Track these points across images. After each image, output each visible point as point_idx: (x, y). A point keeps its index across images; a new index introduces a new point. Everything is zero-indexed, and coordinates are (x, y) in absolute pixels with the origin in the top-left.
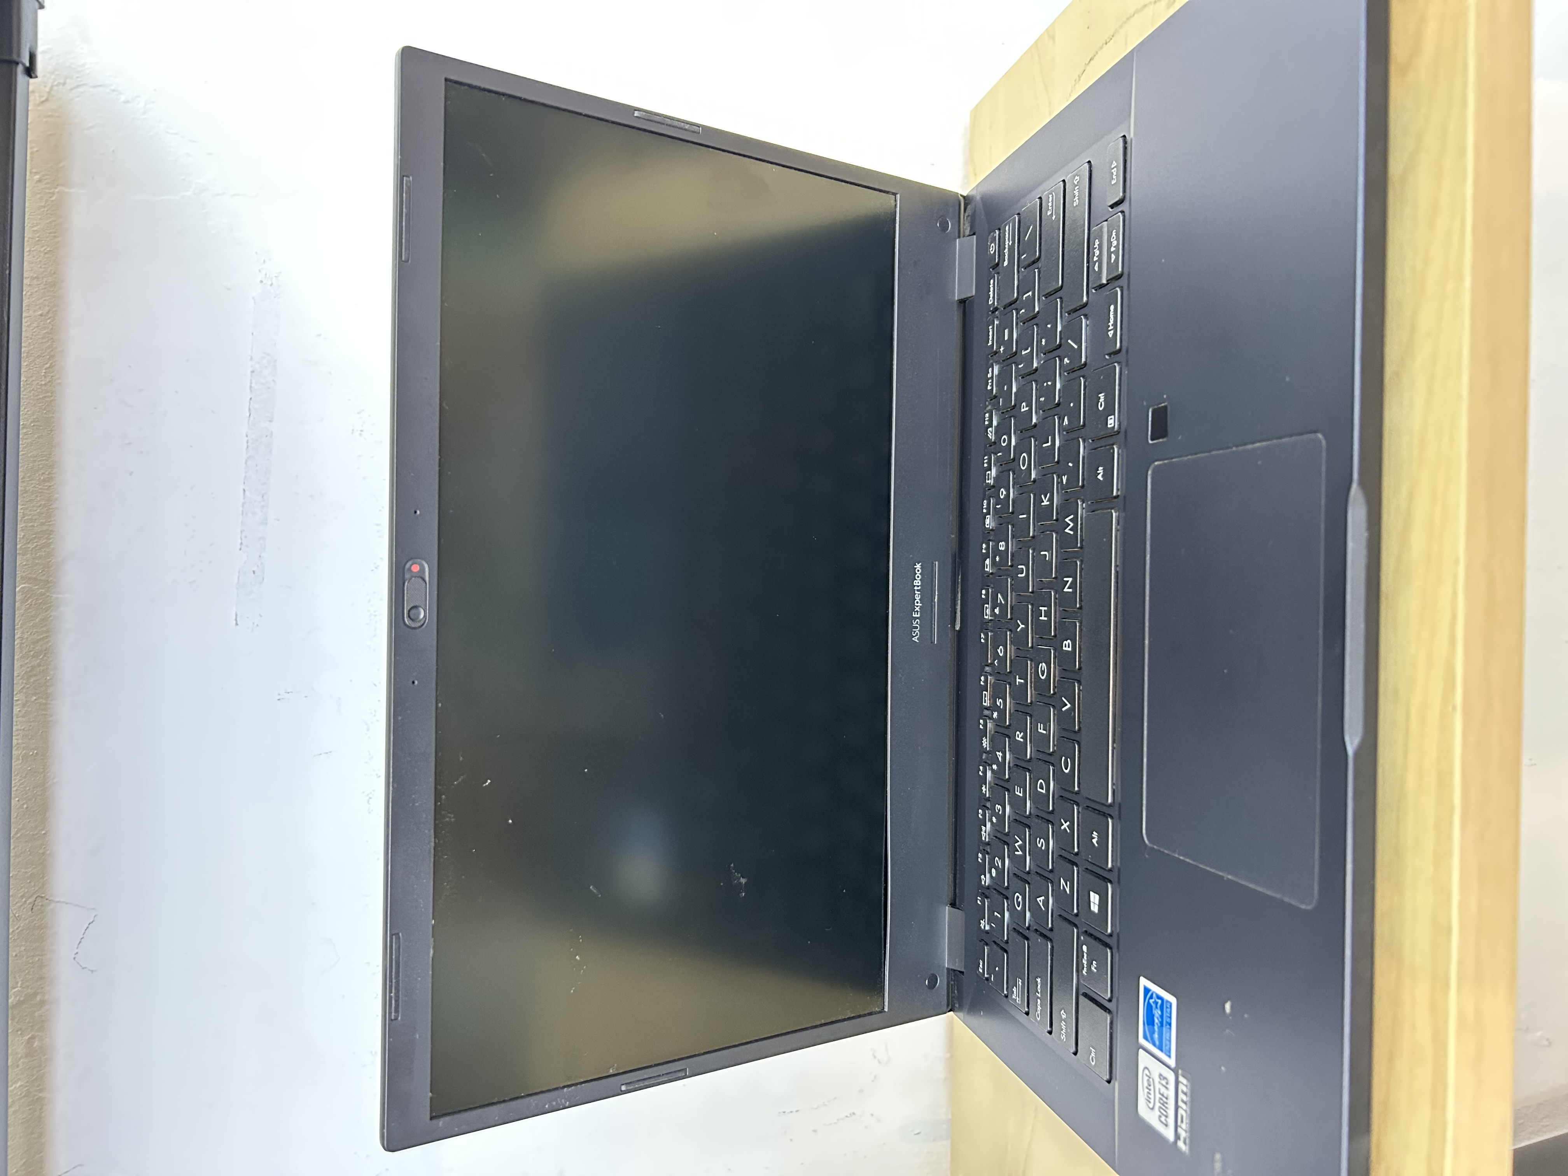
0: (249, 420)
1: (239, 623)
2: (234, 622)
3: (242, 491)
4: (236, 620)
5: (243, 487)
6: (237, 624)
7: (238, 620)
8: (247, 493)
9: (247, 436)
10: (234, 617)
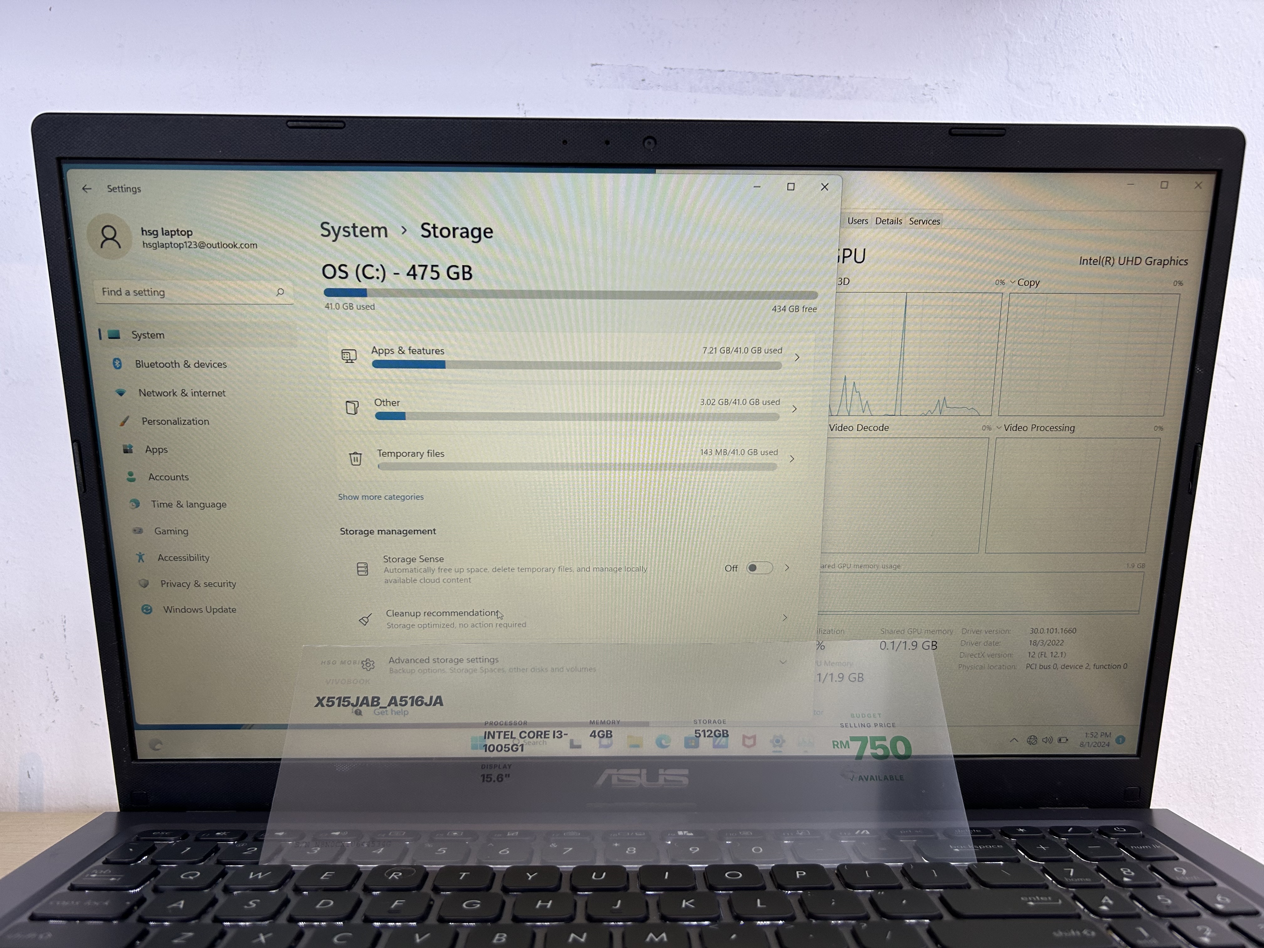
0: (792, 75)
1: (594, 67)
2: (594, 63)
3: (721, 69)
4: (597, 64)
5: (726, 70)
6: (593, 65)
7: (597, 67)
8: (721, 73)
9: (776, 73)
10: (598, 63)
